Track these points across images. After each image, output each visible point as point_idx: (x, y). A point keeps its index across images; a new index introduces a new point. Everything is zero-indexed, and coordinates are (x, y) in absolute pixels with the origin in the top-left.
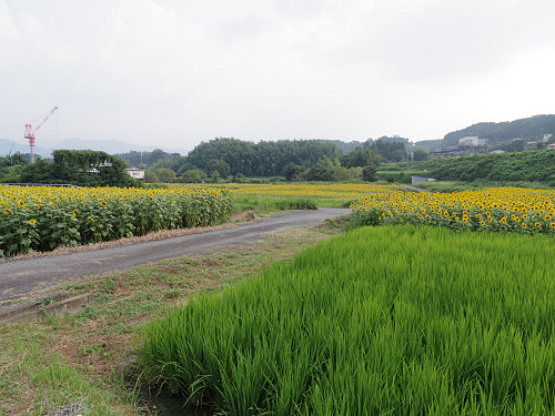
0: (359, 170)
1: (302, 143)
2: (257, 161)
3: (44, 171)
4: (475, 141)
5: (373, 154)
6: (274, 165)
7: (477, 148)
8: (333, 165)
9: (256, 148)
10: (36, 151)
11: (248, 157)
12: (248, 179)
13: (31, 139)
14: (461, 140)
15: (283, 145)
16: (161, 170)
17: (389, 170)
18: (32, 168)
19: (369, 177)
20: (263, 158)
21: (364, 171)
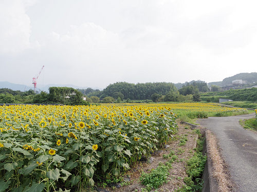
0: (191, 96)
1: (157, 84)
2: (137, 93)
3: (45, 97)
4: (241, 82)
5: (195, 88)
6: (144, 94)
7: (243, 85)
8: (176, 94)
9: (136, 86)
10: (36, 89)
11: (132, 90)
12: (134, 101)
13: (35, 84)
14: (233, 82)
15: (148, 85)
16: (93, 97)
17: (204, 96)
18: (39, 96)
19: (196, 99)
20: (139, 91)
21: (194, 97)
